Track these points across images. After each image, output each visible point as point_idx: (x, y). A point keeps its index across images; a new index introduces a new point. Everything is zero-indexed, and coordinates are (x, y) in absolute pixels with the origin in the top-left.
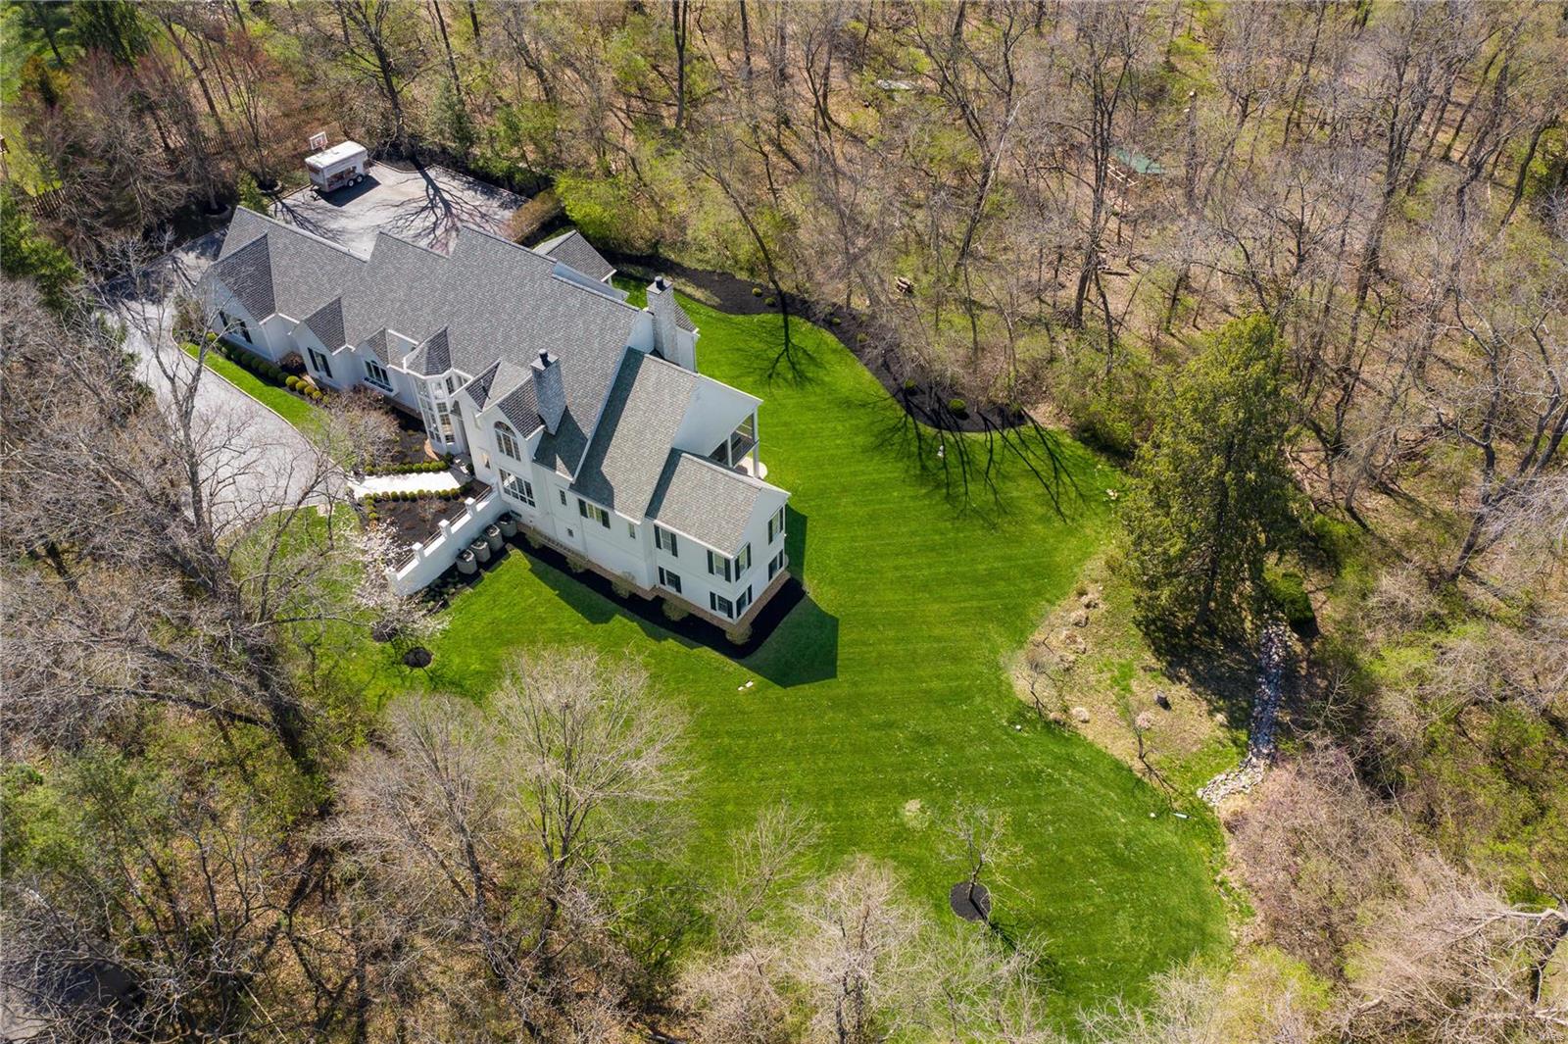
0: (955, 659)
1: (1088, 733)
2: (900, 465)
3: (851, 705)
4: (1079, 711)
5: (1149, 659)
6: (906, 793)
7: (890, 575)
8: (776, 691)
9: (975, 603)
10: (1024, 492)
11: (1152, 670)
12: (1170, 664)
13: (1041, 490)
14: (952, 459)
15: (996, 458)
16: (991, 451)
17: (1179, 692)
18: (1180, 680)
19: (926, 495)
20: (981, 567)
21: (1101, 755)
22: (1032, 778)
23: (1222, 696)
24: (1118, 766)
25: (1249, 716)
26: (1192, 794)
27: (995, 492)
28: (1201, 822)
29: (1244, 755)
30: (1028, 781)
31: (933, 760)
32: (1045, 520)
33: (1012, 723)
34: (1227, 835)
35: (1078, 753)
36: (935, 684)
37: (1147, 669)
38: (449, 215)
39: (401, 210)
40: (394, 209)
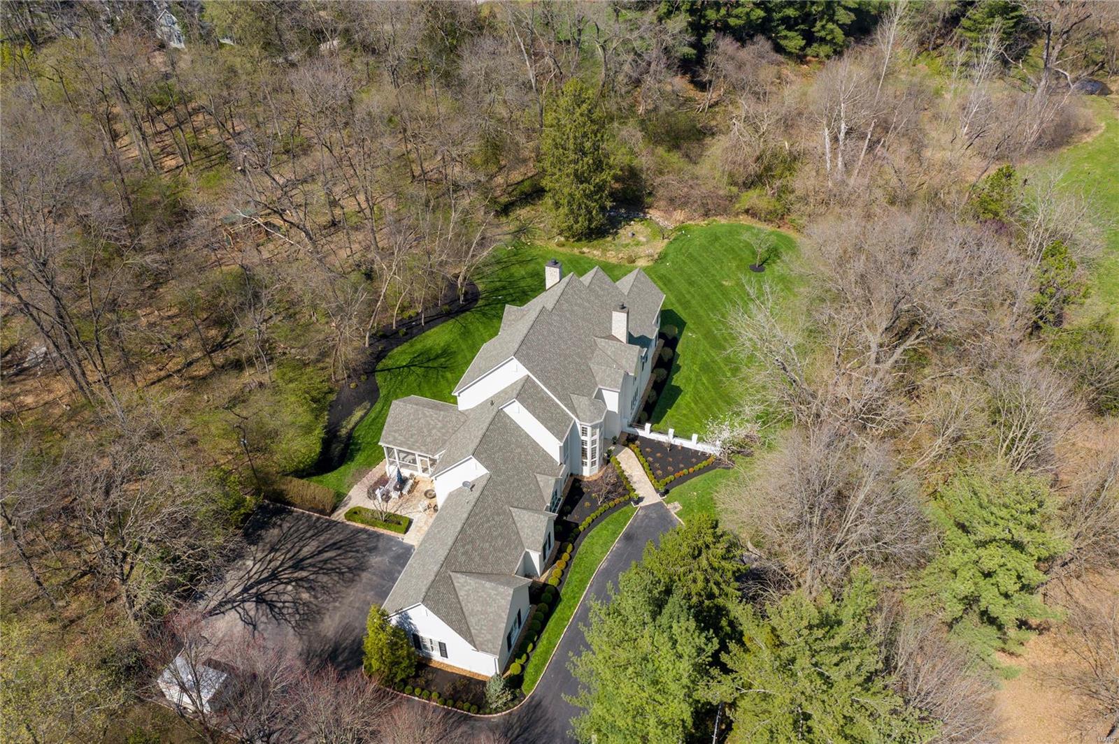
38: (274, 576)
39: (264, 619)
40: (261, 627)
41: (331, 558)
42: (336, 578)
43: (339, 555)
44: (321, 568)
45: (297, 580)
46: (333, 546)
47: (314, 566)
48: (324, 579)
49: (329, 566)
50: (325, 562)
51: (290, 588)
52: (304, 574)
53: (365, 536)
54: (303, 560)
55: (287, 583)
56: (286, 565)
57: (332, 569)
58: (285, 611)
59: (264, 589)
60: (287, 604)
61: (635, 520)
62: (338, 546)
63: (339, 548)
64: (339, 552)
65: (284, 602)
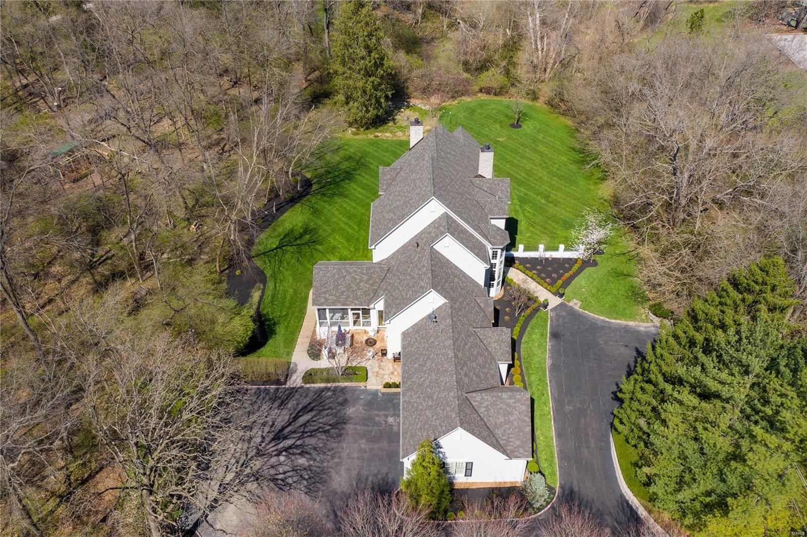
38: (260, 452)
41: (309, 421)
42: (324, 437)
43: (315, 416)
44: (304, 432)
45: (286, 449)
46: (305, 409)
49: (312, 428)
51: (282, 458)
52: (289, 442)
53: (330, 394)
54: (282, 429)
55: (277, 455)
57: (315, 430)
60: (288, 474)
61: (551, 321)
62: (309, 408)
63: (311, 410)
64: (314, 413)
65: (284, 473)
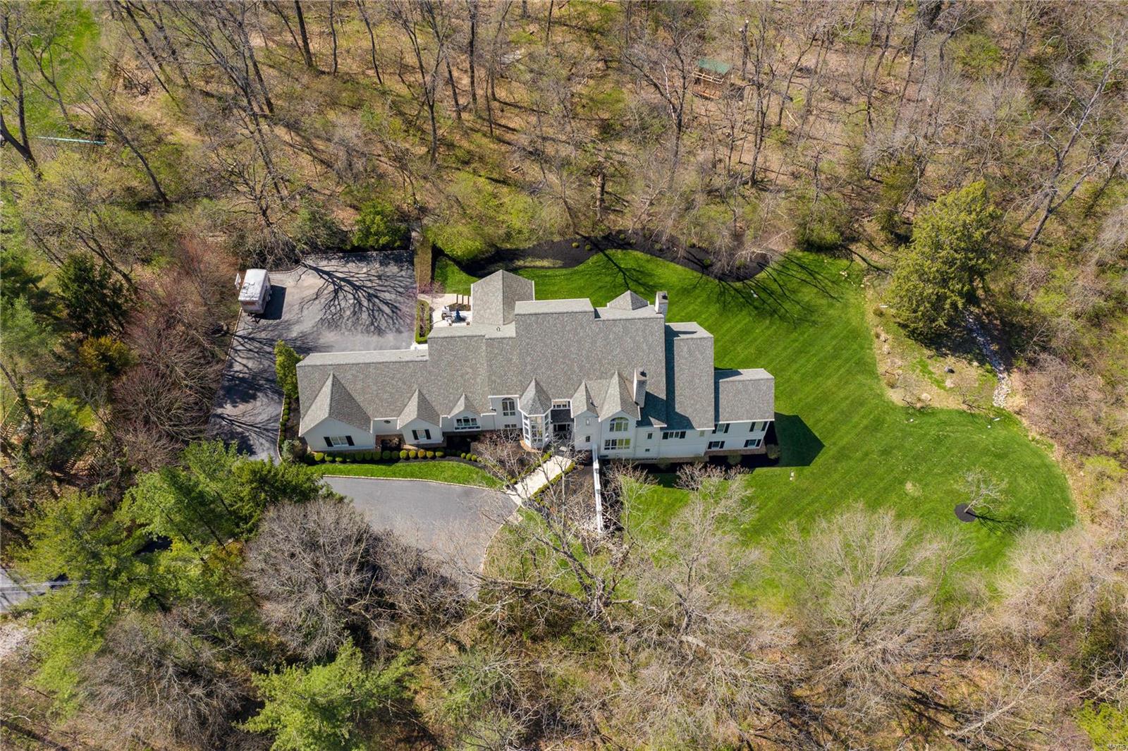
0: (862, 404)
1: (936, 404)
2: (744, 313)
3: (842, 455)
4: (924, 396)
5: (927, 352)
6: (902, 483)
7: (795, 378)
8: (807, 470)
9: (843, 370)
10: (808, 295)
11: (932, 357)
12: (937, 349)
13: (815, 290)
14: (763, 295)
15: (781, 282)
16: (775, 280)
17: (951, 361)
18: (947, 355)
19: (772, 323)
20: (829, 348)
21: (950, 412)
22: (938, 441)
23: (968, 353)
24: (961, 413)
25: (983, 355)
26: (992, 406)
27: (798, 303)
28: (1005, 418)
29: (995, 375)
30: (938, 444)
31: (897, 459)
32: (831, 306)
33: (908, 420)
34: (1018, 417)
35: (943, 417)
36: (865, 422)
37: (930, 357)
38: (357, 288)
39: (323, 301)
40: (317, 302)
41: (382, 311)
42: (368, 323)
43: (388, 315)
44: (373, 310)
45: (360, 302)
46: (395, 308)
47: (374, 305)
48: (365, 316)
49: (377, 314)
50: (380, 310)
52: (366, 303)
54: (377, 297)
55: (355, 298)
56: (369, 291)
57: (374, 317)
58: (332, 308)
59: (346, 288)
62: (396, 311)
63: (393, 312)
64: (391, 314)
65: (339, 304)
